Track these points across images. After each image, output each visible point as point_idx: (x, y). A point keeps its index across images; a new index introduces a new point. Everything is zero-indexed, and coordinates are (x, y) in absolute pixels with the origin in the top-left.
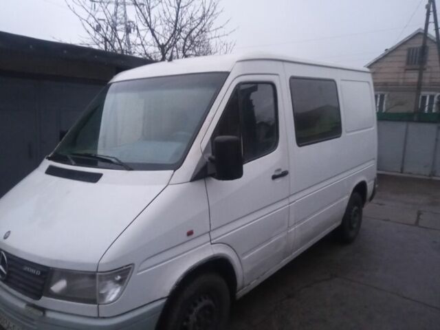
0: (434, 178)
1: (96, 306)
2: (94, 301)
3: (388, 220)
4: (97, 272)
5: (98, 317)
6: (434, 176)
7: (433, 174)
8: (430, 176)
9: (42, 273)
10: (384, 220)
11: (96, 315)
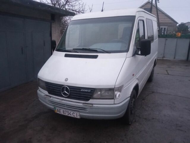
0: (164, 59)
1: (113, 100)
2: (113, 99)
3: (159, 73)
4: (115, 88)
5: (114, 104)
6: (164, 58)
7: (164, 57)
8: (162, 58)
9: (91, 91)
10: (157, 73)
11: (113, 103)
